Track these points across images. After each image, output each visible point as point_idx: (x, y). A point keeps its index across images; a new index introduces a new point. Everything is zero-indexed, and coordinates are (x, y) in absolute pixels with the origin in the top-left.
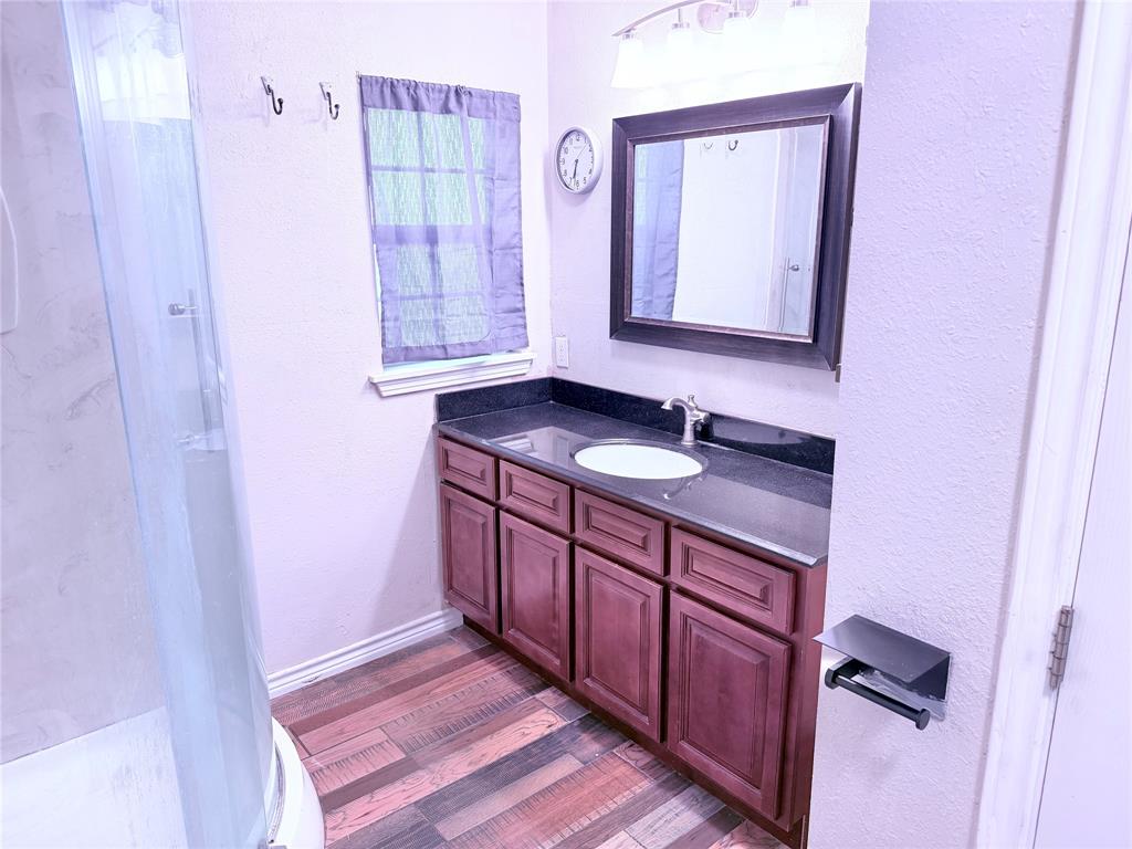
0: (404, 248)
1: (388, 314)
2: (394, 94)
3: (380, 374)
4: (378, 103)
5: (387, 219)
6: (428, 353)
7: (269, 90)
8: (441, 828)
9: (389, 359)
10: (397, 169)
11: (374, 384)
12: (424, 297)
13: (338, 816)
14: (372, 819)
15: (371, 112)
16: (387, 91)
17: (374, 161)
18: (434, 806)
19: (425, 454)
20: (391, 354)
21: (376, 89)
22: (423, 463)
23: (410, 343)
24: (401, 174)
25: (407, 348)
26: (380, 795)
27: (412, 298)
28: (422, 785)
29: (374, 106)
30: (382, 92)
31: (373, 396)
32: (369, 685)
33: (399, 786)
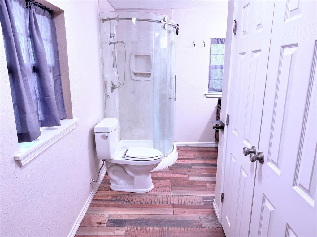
0: (216, 70)
1: (210, 82)
2: (218, 41)
3: (207, 93)
4: (214, 43)
5: (213, 64)
6: (218, 90)
7: (194, 43)
8: (192, 166)
9: (210, 90)
10: (216, 55)
11: (206, 95)
12: (219, 79)
13: (179, 161)
14: (184, 162)
15: (212, 45)
16: (216, 41)
17: (212, 53)
18: (193, 164)
19: (214, 110)
20: (210, 89)
21: (214, 40)
22: (214, 112)
23: (215, 88)
24: (217, 55)
25: (214, 89)
26: (187, 161)
27: (216, 79)
28: (194, 162)
29: (213, 44)
30: (215, 41)
31: (205, 97)
32: (196, 149)
33: (190, 161)
